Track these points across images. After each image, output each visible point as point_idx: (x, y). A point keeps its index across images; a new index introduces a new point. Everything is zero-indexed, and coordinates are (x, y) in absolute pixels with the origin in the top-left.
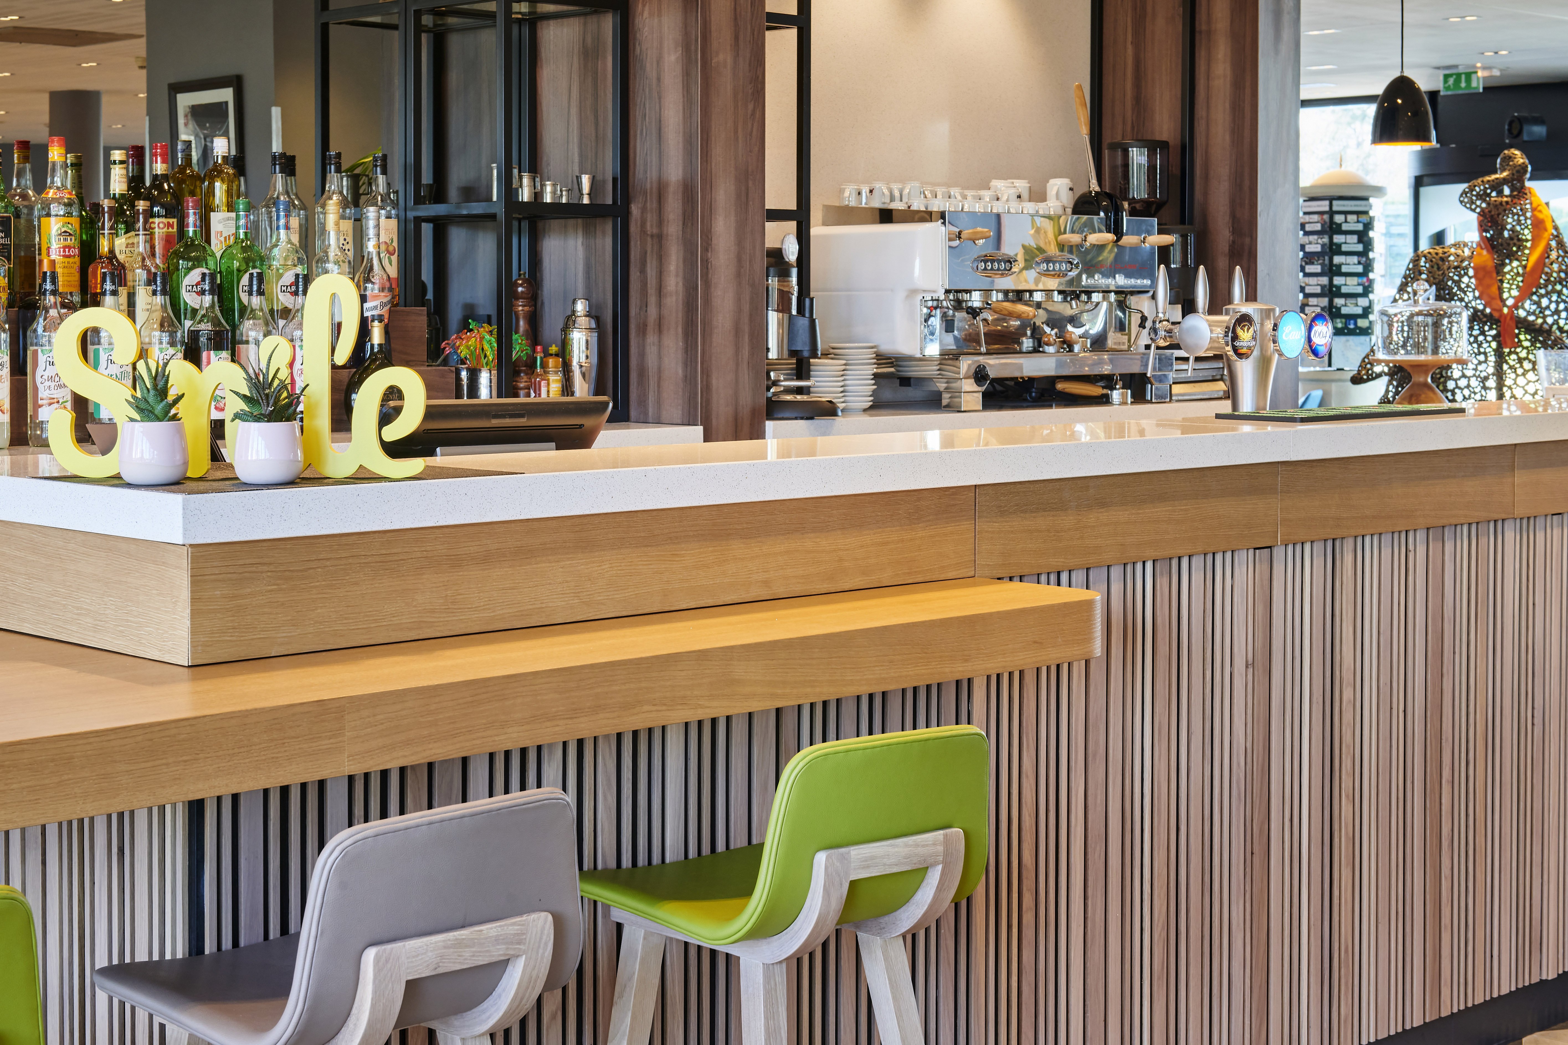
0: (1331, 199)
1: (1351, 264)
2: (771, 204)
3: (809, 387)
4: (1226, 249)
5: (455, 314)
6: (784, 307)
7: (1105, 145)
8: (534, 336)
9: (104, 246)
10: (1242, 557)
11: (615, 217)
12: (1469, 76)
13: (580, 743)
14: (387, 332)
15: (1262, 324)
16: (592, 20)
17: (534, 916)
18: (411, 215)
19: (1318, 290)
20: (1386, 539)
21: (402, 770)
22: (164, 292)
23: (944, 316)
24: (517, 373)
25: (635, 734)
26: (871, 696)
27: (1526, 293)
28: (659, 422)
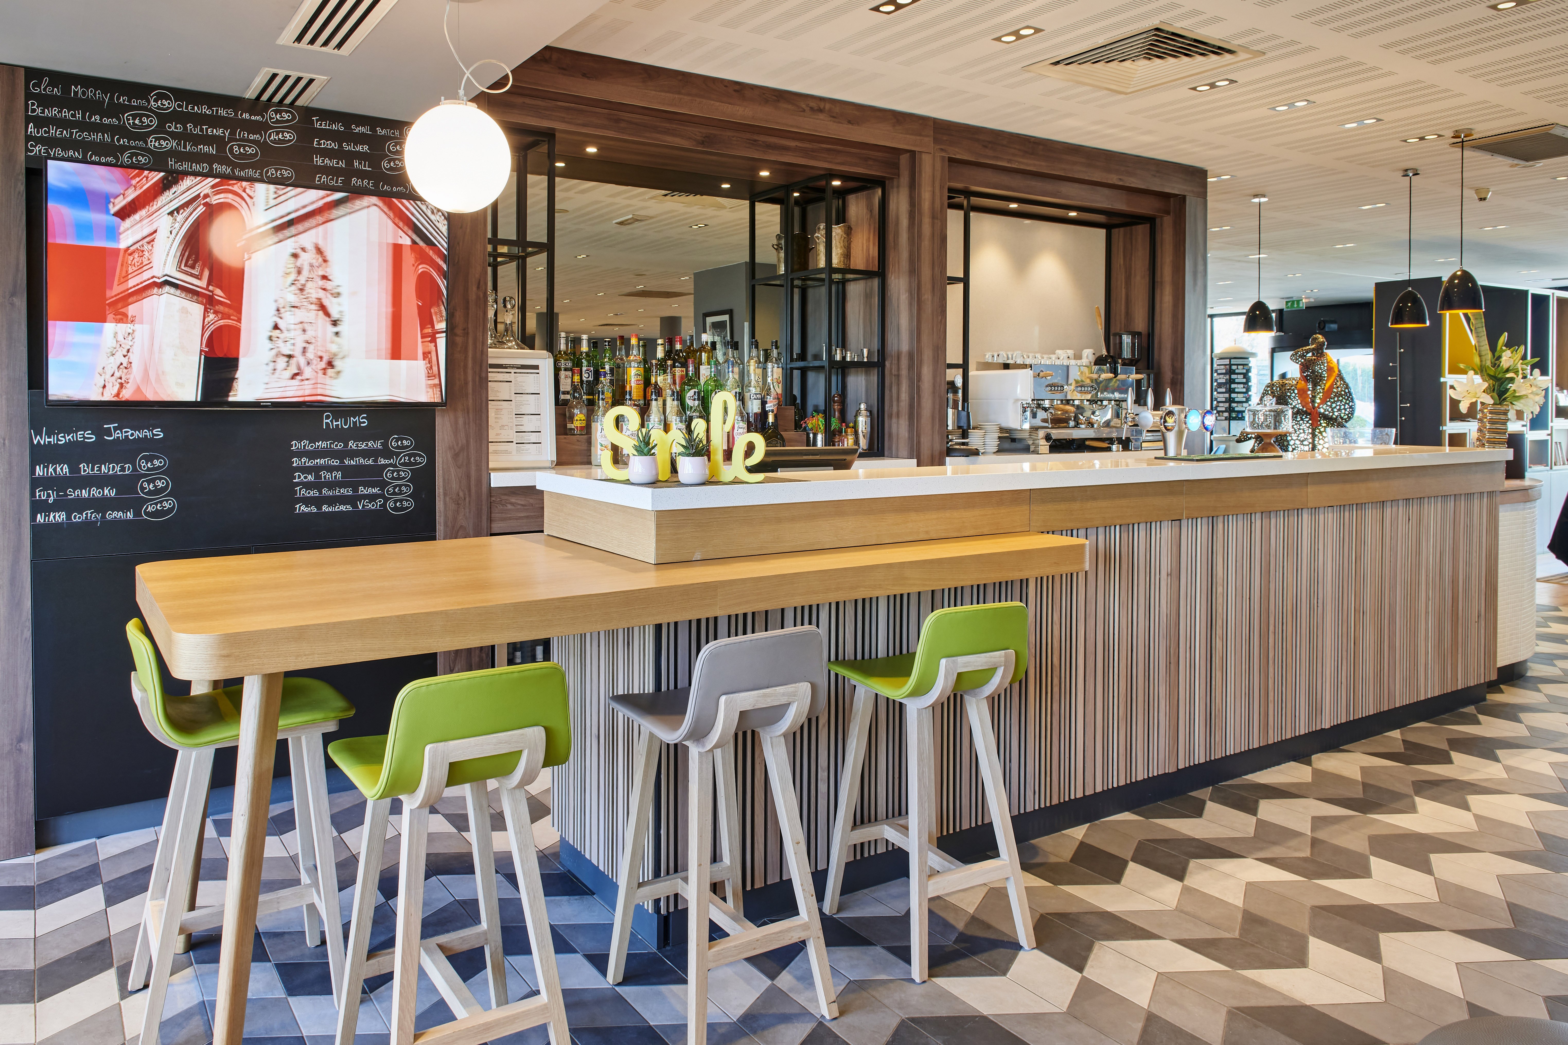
0: (1230, 359)
1: (1240, 388)
2: (949, 361)
3: (967, 443)
4: (1169, 381)
5: (810, 409)
6: (955, 406)
7: (1111, 334)
8: (843, 419)
9: (653, 380)
10: (1165, 524)
11: (878, 367)
12: (1298, 302)
13: (837, 603)
14: (776, 416)
15: (1179, 415)
16: (869, 282)
17: (802, 684)
18: (789, 366)
19: (1224, 400)
20: (1240, 517)
21: (753, 613)
22: (677, 400)
23: (1032, 411)
24: (835, 435)
25: (864, 600)
26: (978, 586)
27: (1324, 402)
28: (897, 457)
